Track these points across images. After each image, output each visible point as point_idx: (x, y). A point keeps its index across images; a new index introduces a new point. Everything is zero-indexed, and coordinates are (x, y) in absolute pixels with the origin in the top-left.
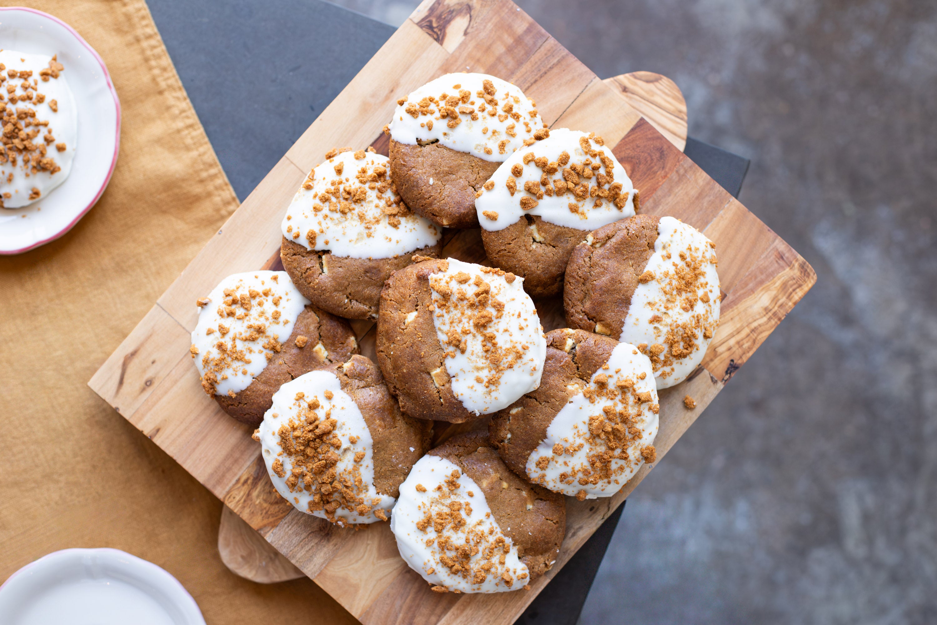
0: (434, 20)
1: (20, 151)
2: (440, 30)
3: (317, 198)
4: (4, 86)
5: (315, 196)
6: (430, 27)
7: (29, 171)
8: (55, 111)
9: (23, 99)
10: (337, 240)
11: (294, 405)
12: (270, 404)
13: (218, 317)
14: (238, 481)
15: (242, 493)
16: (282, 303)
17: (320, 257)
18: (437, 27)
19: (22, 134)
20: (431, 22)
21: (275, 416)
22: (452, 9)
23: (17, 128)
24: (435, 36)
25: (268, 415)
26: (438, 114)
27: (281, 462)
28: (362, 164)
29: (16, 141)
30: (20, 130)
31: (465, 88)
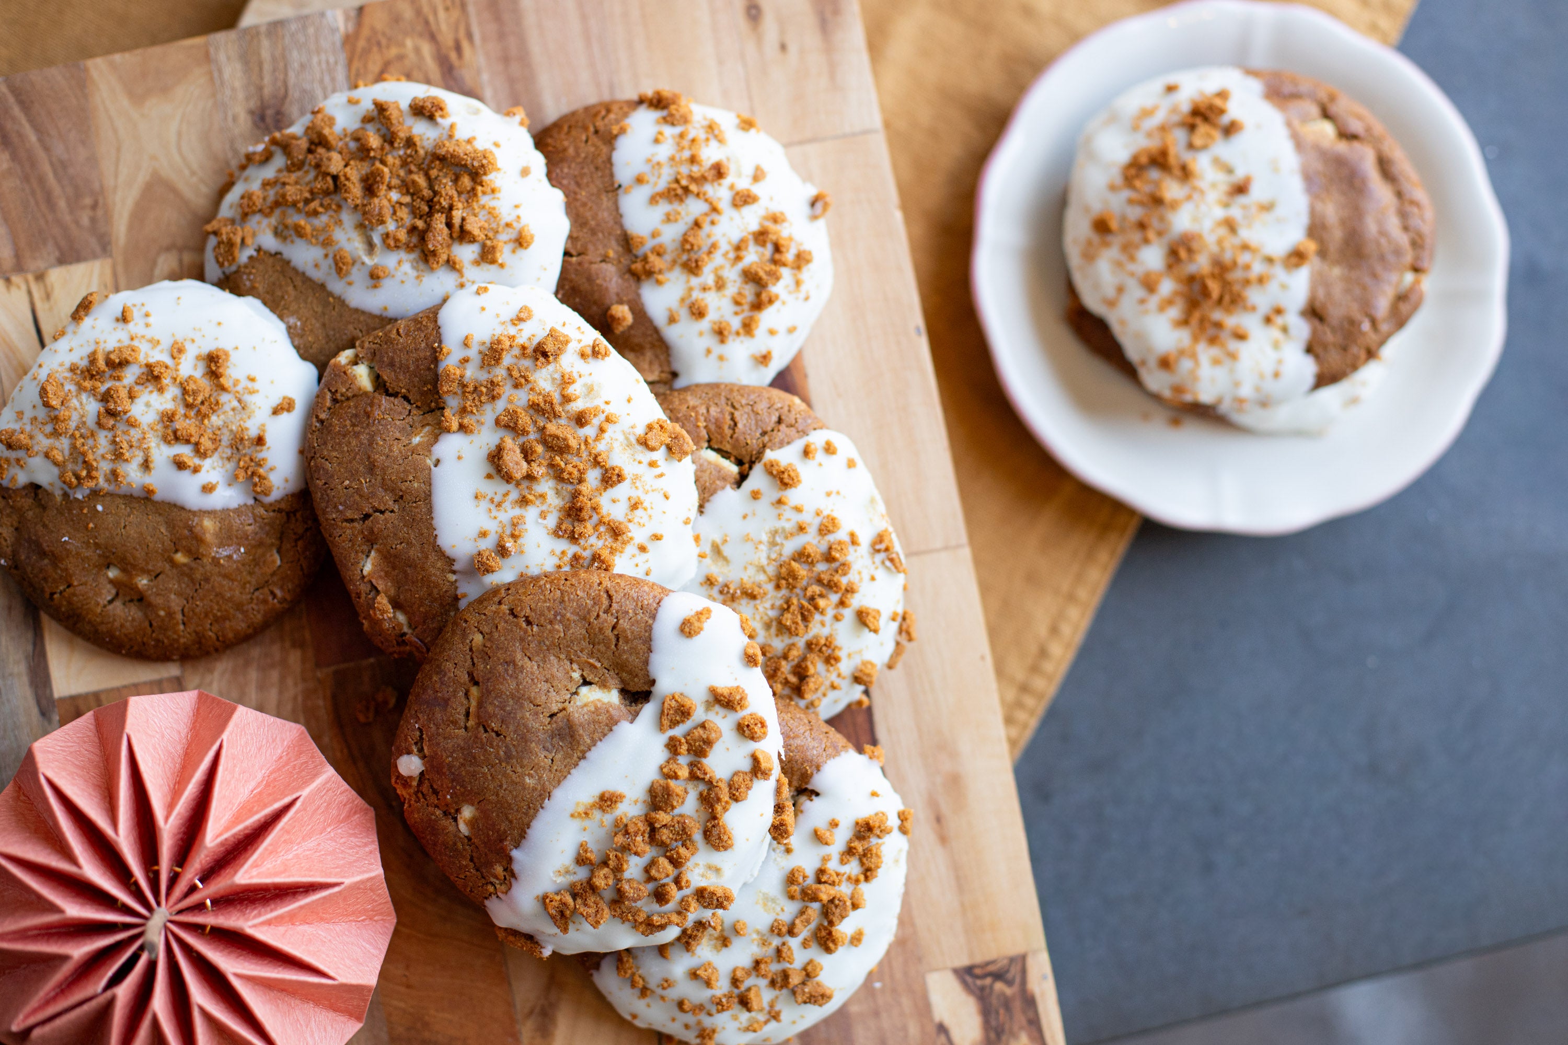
0: (1009, 991)
2: (982, 989)
3: (847, 538)
5: (854, 541)
6: (998, 976)
10: (745, 517)
11: (518, 217)
12: (553, 177)
13: (775, 208)
14: (470, 36)
15: (444, 27)
16: (710, 341)
17: (739, 463)
18: (991, 987)
20: (1010, 983)
21: (525, 172)
22: (1004, 1038)
24: (978, 971)
25: (538, 161)
26: (833, 866)
27: (439, 120)
28: (846, 666)
31: (842, 953)
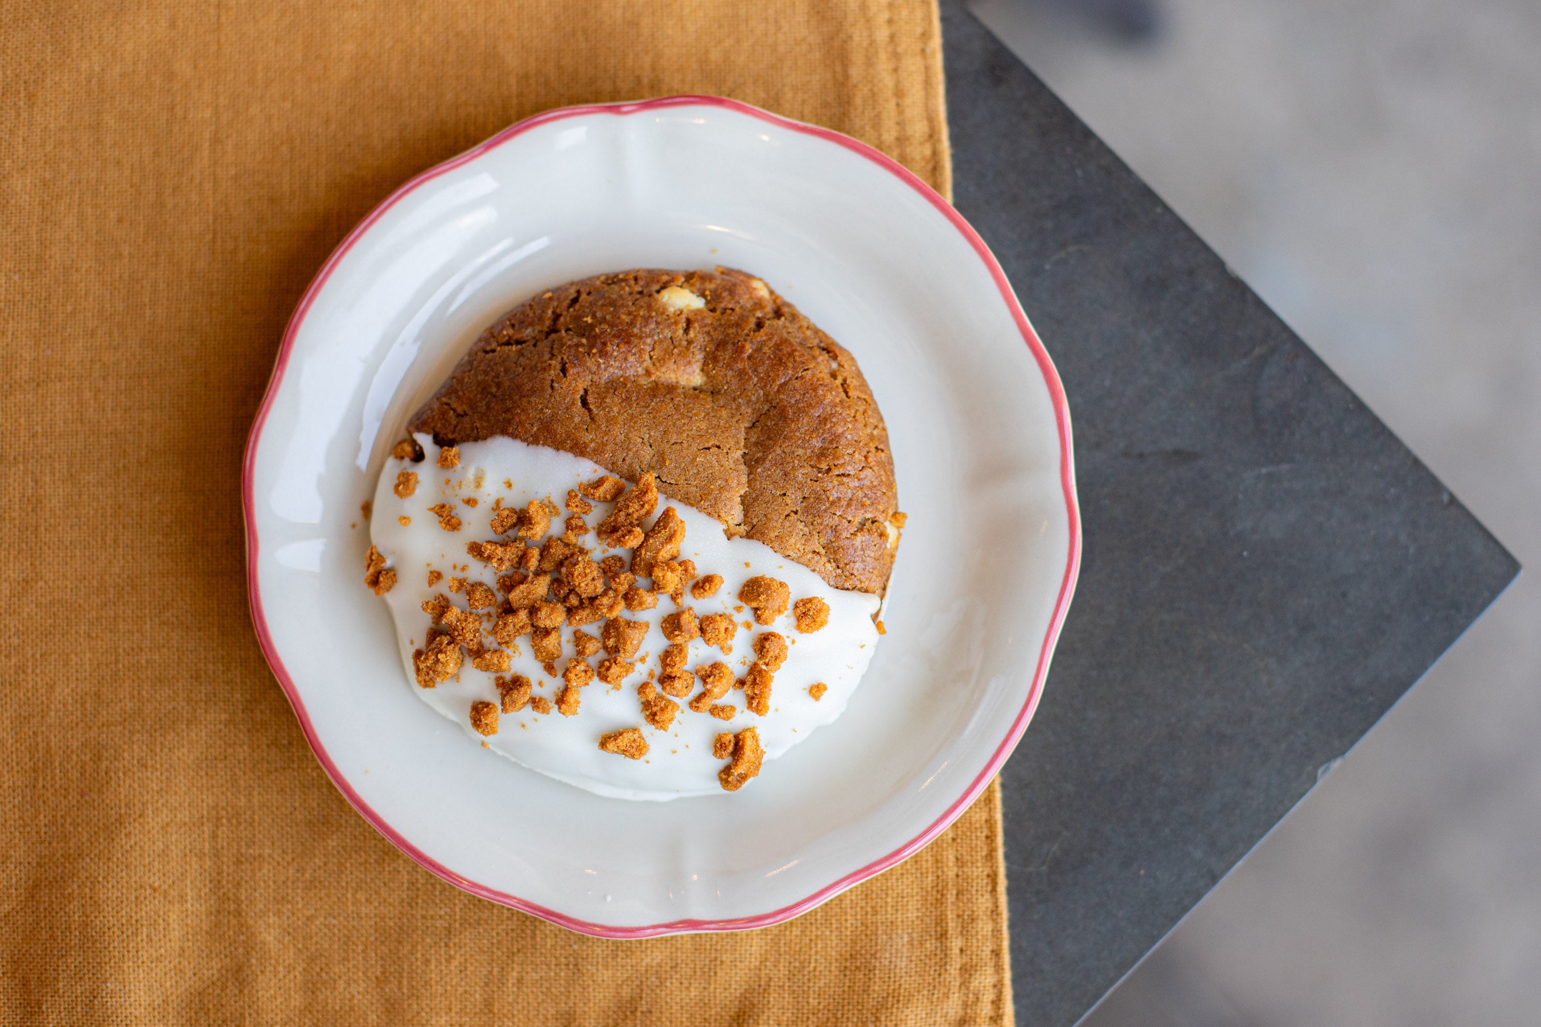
1: (508, 584)
4: (738, 609)
7: (443, 588)
8: (604, 742)
9: (667, 657)
19: (554, 617)
23: (581, 606)
29: (541, 587)
30: (570, 612)
